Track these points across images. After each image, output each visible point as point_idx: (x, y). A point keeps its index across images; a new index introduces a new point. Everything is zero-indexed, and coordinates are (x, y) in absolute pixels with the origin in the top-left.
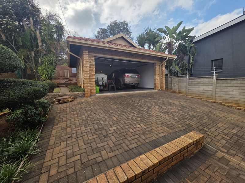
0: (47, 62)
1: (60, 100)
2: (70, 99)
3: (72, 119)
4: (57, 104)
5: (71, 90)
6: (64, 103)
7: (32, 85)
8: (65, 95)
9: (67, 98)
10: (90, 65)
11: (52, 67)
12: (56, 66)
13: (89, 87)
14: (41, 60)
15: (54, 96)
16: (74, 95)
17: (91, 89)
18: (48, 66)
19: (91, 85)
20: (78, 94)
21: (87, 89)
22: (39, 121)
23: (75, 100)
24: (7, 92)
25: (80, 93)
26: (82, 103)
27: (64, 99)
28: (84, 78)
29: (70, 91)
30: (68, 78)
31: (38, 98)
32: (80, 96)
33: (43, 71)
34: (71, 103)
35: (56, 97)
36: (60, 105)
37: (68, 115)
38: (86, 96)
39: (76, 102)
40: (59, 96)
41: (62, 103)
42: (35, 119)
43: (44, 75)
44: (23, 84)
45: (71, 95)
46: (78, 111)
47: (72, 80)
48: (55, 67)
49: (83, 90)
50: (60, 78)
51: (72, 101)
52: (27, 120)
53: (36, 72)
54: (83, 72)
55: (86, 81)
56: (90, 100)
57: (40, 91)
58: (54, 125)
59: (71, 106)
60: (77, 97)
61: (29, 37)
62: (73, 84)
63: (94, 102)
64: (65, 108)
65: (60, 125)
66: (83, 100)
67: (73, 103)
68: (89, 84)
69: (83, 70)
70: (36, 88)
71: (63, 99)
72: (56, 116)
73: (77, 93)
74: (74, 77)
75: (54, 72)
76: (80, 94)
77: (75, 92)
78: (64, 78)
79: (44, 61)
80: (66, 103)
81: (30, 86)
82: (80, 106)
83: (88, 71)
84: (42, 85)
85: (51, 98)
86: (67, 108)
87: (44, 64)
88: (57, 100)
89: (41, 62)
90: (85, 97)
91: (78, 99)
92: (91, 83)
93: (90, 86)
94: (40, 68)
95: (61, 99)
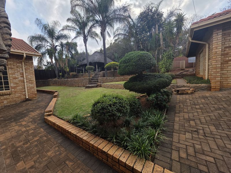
0: (166, 57)
1: (178, 91)
2: (189, 91)
3: (194, 113)
4: (176, 94)
5: (190, 82)
6: (183, 94)
7: (160, 77)
8: (184, 86)
9: (186, 90)
10: (223, 48)
11: (170, 60)
12: (173, 58)
13: (219, 79)
14: (162, 56)
15: (173, 87)
16: (194, 87)
17: (222, 80)
18: (167, 60)
19: (223, 76)
20: (200, 87)
21: (215, 81)
22: (165, 106)
23: (196, 93)
24: (148, 82)
25: (203, 85)
26: (207, 97)
27: (183, 90)
28: (210, 67)
29: (187, 83)
30: (184, 69)
31: (164, 87)
32: (202, 89)
33: (163, 65)
34: (190, 95)
35: (174, 87)
36: (178, 96)
37: (189, 108)
38: (212, 89)
39: (197, 95)
40: (178, 87)
41: (180, 94)
42: (162, 104)
43: (163, 68)
44: (155, 76)
45: (191, 86)
46: (201, 106)
47: (188, 71)
48: (173, 60)
49: (208, 81)
50: (175, 70)
51: (192, 93)
52: (157, 103)
53: (158, 66)
54: (209, 59)
55: (215, 70)
56: (220, 95)
57: (166, 82)
58: (175, 113)
59: (191, 99)
60: (198, 89)
61: (155, 40)
62: (190, 75)
63: (228, 98)
64: (184, 99)
65: (182, 114)
66: (207, 94)
67: (194, 96)
68: (220, 74)
69: (209, 57)
70: (163, 79)
71: (181, 90)
72: (176, 105)
73: (198, 85)
74: (190, 67)
75: (171, 64)
76: (202, 87)
77: (195, 83)
78: (179, 70)
79: (164, 57)
80: (184, 94)
81: (159, 77)
82: (203, 100)
83: (220, 56)
84: (167, 77)
85: (170, 88)
86: (187, 100)
87: (164, 59)
88: (176, 90)
89: (162, 58)
90: (210, 90)
91: (199, 92)
92: (223, 73)
93: (221, 77)
94: (160, 63)
95: (180, 90)
